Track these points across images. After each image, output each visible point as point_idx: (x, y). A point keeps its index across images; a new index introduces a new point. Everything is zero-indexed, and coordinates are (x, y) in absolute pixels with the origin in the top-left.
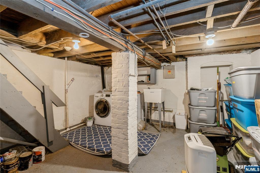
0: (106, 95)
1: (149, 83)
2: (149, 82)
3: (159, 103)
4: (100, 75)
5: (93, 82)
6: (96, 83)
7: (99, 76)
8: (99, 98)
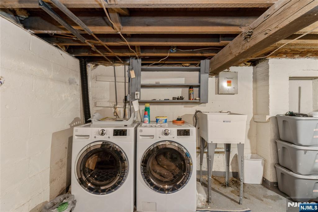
0: (115, 130)
1: (195, 101)
2: (195, 99)
3: (240, 143)
4: (78, 81)
5: (63, 96)
6: (69, 98)
7: (76, 82)
8: (91, 139)
